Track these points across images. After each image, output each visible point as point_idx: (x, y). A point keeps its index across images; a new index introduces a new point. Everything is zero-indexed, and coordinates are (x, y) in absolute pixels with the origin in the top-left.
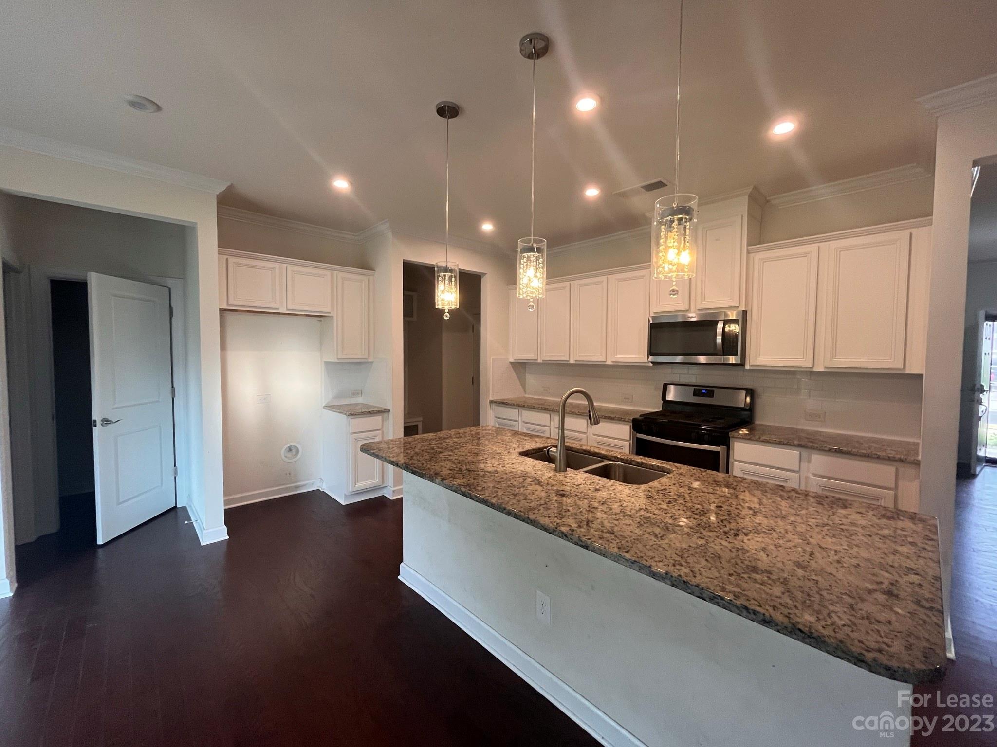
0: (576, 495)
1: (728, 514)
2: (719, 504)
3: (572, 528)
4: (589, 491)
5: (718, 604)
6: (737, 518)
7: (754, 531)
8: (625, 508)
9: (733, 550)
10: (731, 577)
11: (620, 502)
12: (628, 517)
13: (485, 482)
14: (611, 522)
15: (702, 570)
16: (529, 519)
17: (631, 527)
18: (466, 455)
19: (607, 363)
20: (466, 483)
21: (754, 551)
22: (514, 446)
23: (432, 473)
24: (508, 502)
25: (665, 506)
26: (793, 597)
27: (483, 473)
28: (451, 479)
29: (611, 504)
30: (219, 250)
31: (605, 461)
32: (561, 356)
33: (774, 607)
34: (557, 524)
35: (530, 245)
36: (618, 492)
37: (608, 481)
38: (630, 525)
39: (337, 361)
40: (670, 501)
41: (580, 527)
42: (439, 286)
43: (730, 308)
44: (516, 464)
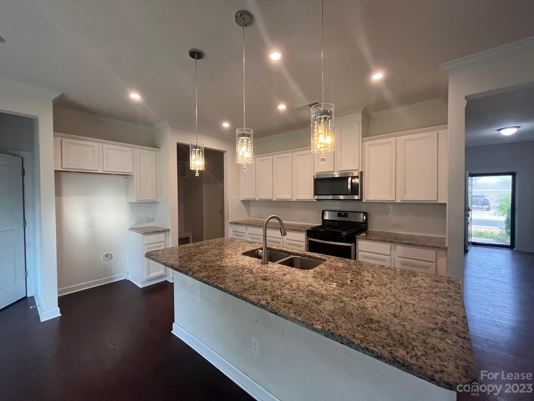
0: (273, 279)
1: (356, 285)
2: (351, 279)
3: (268, 302)
4: (280, 276)
5: (351, 347)
6: (361, 287)
7: (370, 295)
8: (300, 285)
9: (359, 309)
10: (358, 327)
11: (297, 282)
12: (301, 291)
13: (219, 274)
14: (291, 295)
15: (342, 324)
16: (243, 297)
17: (303, 298)
18: (210, 256)
19: (293, 200)
20: (207, 275)
21: (370, 309)
22: (240, 249)
23: (187, 269)
24: (231, 286)
25: (322, 283)
26: (393, 338)
27: (219, 268)
28: (199, 273)
29: (292, 283)
30: (54, 133)
31: (291, 255)
32: (268, 196)
33: (383, 347)
34: (259, 299)
35: (243, 132)
36: (297, 275)
37: (291, 268)
38: (302, 296)
39: (136, 201)
40: (325, 279)
41: (273, 300)
42: (192, 156)
43: (354, 170)
44: (239, 261)
